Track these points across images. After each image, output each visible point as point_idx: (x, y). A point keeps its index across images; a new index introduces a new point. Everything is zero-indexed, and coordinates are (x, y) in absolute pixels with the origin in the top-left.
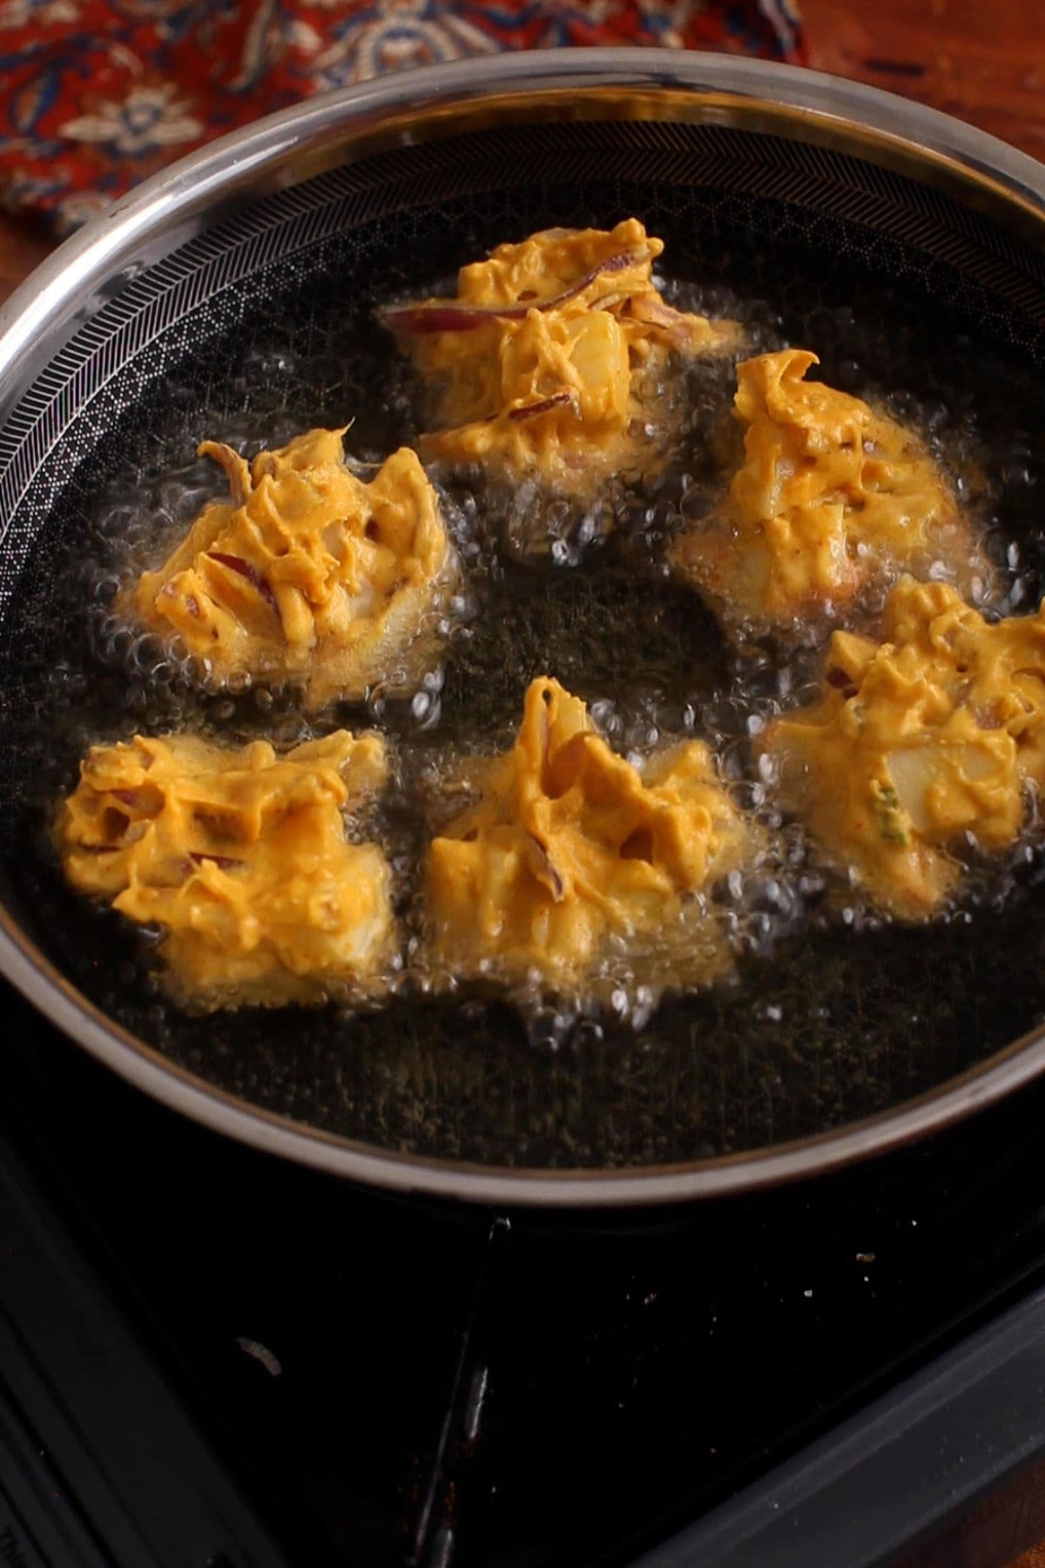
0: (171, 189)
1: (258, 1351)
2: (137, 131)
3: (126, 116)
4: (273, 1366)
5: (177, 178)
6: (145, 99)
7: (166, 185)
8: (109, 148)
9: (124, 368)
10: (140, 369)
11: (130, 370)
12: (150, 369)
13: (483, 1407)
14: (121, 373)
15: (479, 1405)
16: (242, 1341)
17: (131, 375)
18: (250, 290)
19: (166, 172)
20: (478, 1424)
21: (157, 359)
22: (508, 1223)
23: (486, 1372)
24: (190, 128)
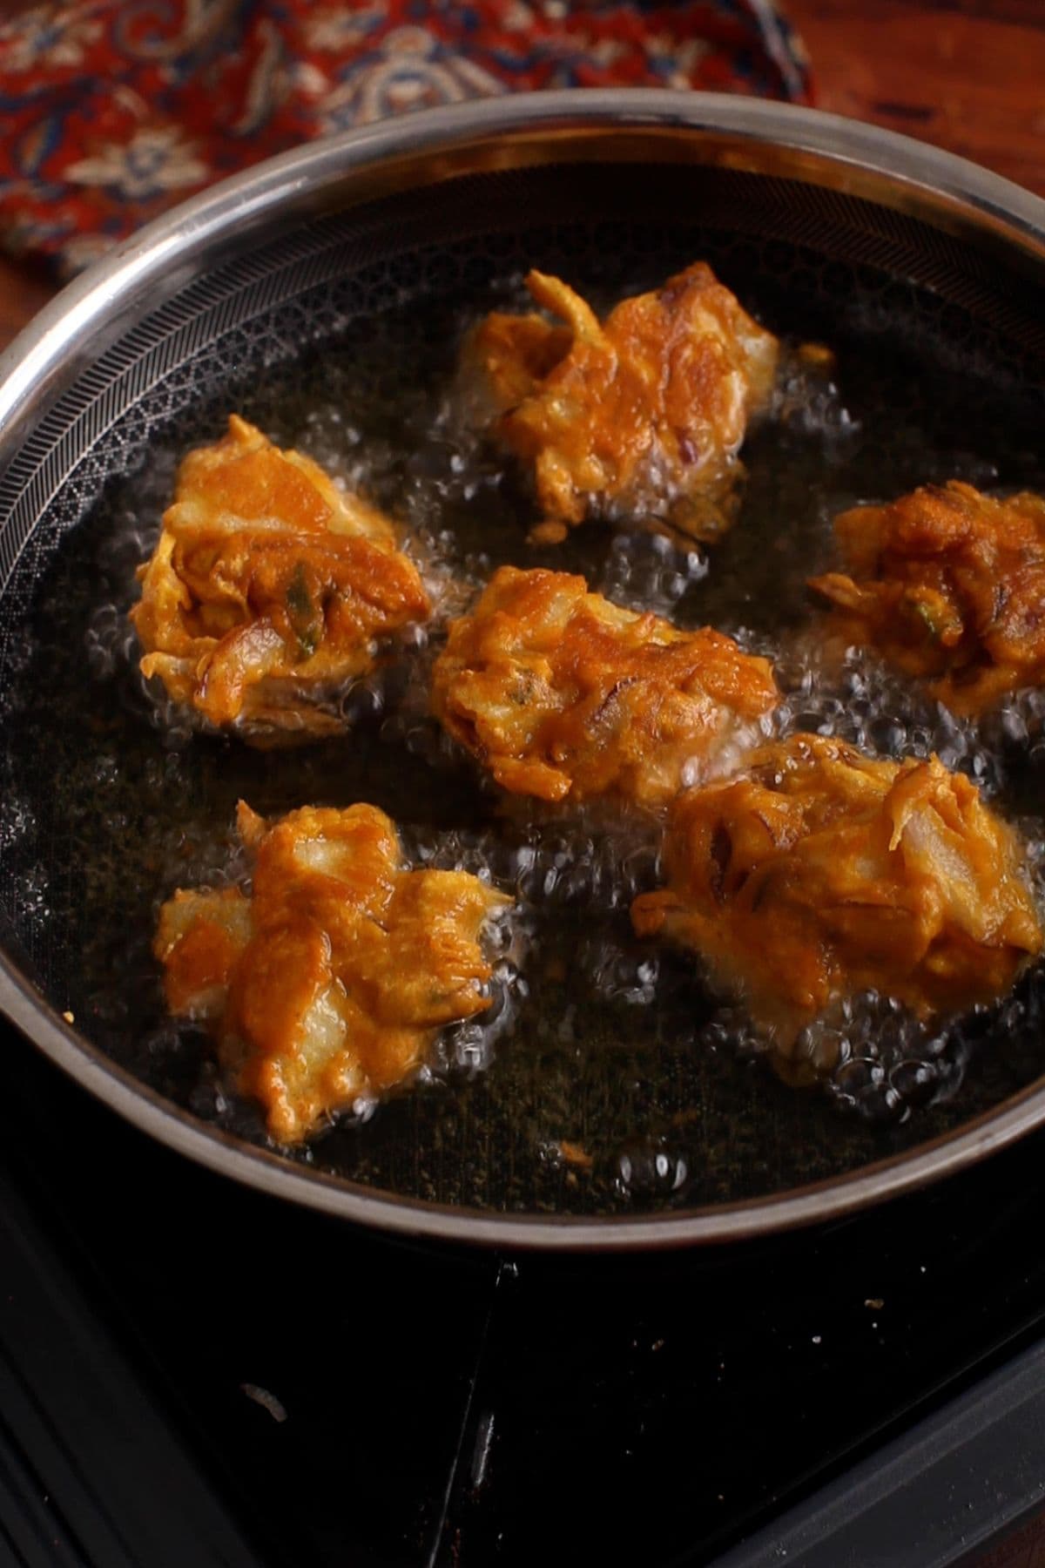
0: (180, 229)
1: (263, 1397)
2: (141, 174)
3: (130, 159)
4: (277, 1412)
5: (185, 218)
6: (150, 142)
7: (175, 224)
8: (113, 191)
9: (131, 409)
10: (147, 410)
11: (137, 411)
12: (157, 410)
13: (489, 1453)
14: (128, 413)
15: (486, 1452)
16: (247, 1386)
17: (138, 416)
18: (259, 330)
19: (173, 213)
20: (485, 1470)
21: (164, 399)
22: (515, 1267)
23: (493, 1419)
24: (194, 172)
